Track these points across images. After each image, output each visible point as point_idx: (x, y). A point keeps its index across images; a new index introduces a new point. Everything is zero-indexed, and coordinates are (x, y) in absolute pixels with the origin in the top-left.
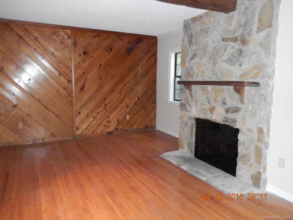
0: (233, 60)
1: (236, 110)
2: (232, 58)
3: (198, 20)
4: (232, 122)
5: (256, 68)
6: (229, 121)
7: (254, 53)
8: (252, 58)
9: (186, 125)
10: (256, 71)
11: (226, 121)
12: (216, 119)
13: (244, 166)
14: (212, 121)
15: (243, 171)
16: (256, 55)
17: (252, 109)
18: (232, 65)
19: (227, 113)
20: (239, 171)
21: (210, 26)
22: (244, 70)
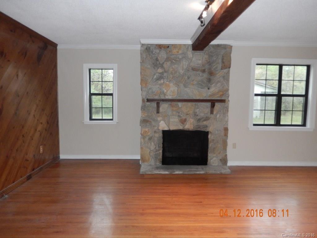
0: (203, 84)
1: (207, 119)
2: (202, 83)
3: (164, 48)
4: (204, 128)
5: (221, 91)
6: (201, 127)
7: (219, 82)
8: (218, 85)
9: (150, 139)
10: (221, 93)
11: (198, 128)
12: (189, 128)
13: (215, 155)
14: (185, 130)
15: (215, 158)
16: (220, 83)
17: (219, 117)
18: (202, 88)
19: (199, 122)
20: (211, 159)
21: (179, 57)
22: (212, 92)
